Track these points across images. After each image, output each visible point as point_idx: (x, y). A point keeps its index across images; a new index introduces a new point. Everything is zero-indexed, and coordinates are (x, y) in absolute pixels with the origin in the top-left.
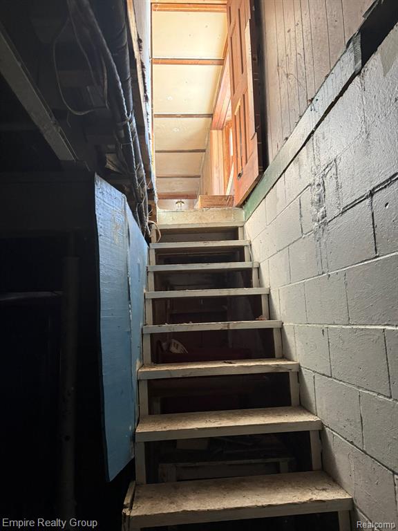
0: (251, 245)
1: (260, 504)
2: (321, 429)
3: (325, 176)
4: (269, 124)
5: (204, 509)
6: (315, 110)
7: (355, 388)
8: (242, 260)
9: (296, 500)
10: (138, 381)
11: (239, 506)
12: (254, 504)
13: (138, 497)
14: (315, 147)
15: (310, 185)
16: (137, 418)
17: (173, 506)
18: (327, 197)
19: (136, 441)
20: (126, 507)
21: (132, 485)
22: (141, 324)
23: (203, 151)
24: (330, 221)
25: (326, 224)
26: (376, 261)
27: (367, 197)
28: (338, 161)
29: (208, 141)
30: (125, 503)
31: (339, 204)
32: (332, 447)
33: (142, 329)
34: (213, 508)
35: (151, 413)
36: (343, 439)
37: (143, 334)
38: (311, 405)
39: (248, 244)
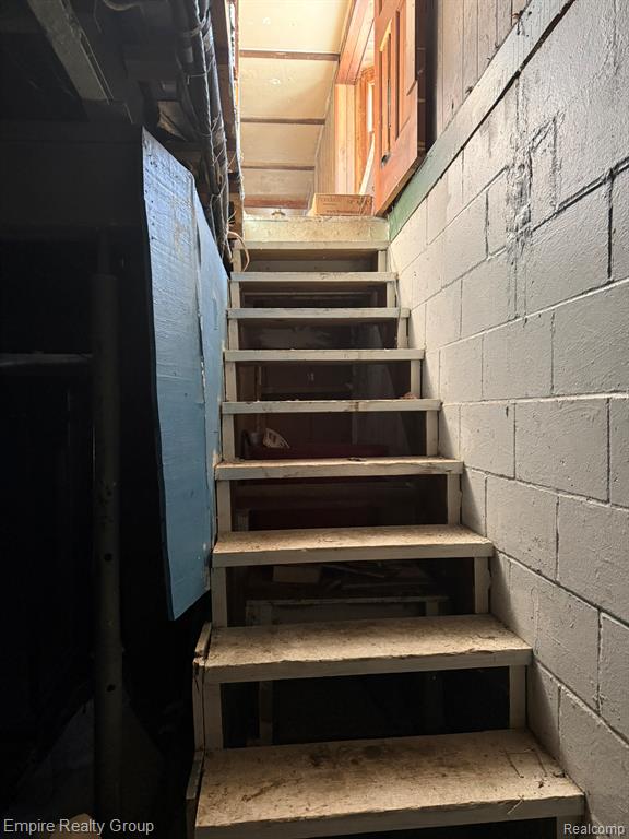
0: (397, 281)
1: (397, 655)
2: (491, 555)
3: (533, 149)
4: (440, 66)
5: (314, 659)
6: (524, 33)
7: (552, 492)
8: (382, 304)
9: (450, 650)
10: (216, 482)
11: (367, 656)
12: (388, 654)
13: (216, 644)
14: (521, 98)
15: (506, 168)
16: (214, 534)
17: (267, 654)
18: (533, 186)
19: (213, 566)
20: (198, 656)
21: (207, 628)
22: (219, 400)
23: (320, 121)
24: (535, 229)
25: (528, 233)
26: (608, 290)
27: (604, 182)
28: (559, 120)
29: (331, 102)
30: (197, 650)
31: (555, 198)
32: (507, 580)
33: (221, 408)
34: (327, 658)
35: (235, 528)
36: (525, 569)
37: (221, 415)
38: (478, 523)
39: (393, 278)
